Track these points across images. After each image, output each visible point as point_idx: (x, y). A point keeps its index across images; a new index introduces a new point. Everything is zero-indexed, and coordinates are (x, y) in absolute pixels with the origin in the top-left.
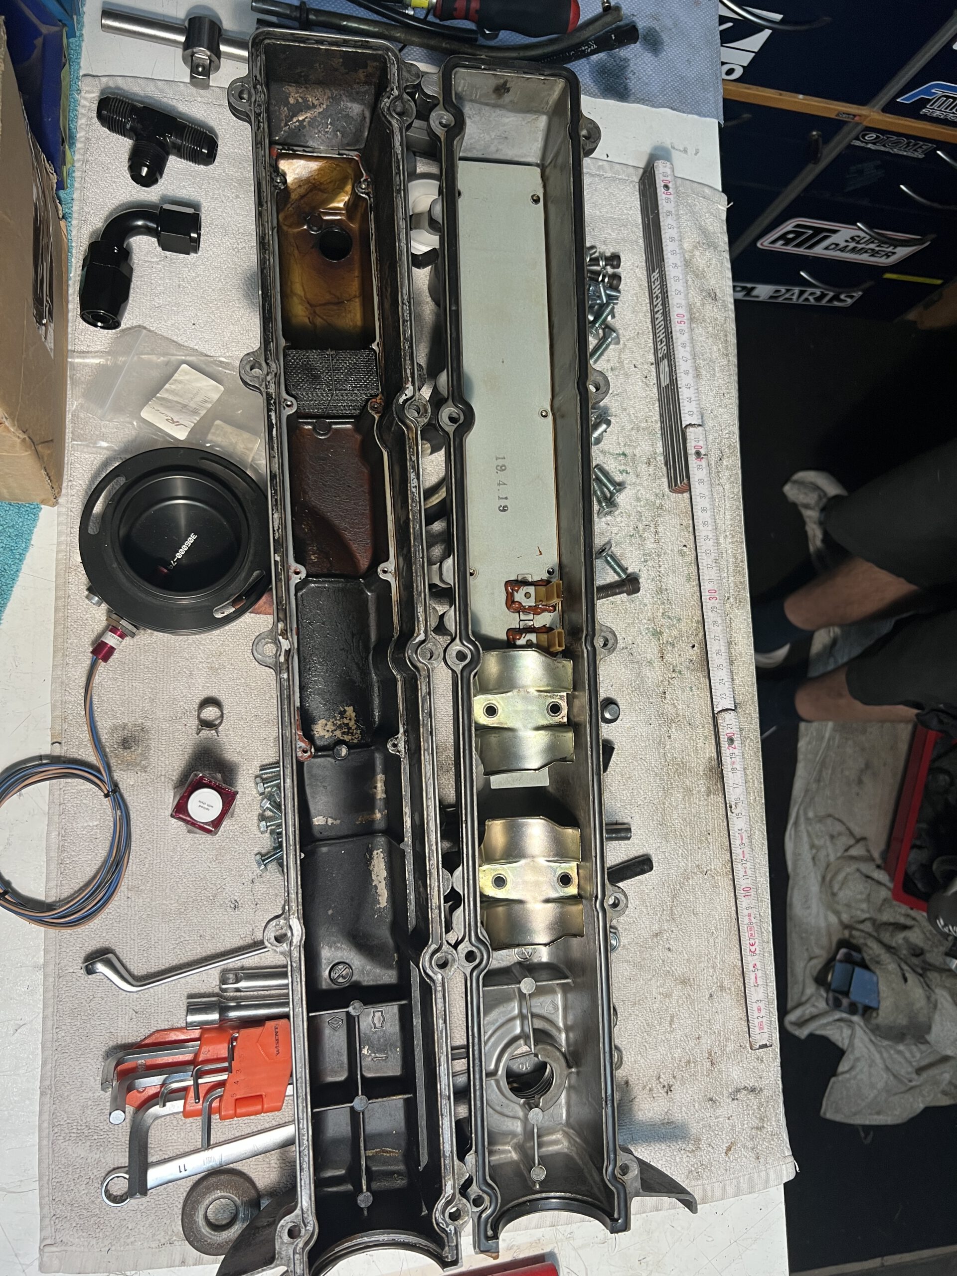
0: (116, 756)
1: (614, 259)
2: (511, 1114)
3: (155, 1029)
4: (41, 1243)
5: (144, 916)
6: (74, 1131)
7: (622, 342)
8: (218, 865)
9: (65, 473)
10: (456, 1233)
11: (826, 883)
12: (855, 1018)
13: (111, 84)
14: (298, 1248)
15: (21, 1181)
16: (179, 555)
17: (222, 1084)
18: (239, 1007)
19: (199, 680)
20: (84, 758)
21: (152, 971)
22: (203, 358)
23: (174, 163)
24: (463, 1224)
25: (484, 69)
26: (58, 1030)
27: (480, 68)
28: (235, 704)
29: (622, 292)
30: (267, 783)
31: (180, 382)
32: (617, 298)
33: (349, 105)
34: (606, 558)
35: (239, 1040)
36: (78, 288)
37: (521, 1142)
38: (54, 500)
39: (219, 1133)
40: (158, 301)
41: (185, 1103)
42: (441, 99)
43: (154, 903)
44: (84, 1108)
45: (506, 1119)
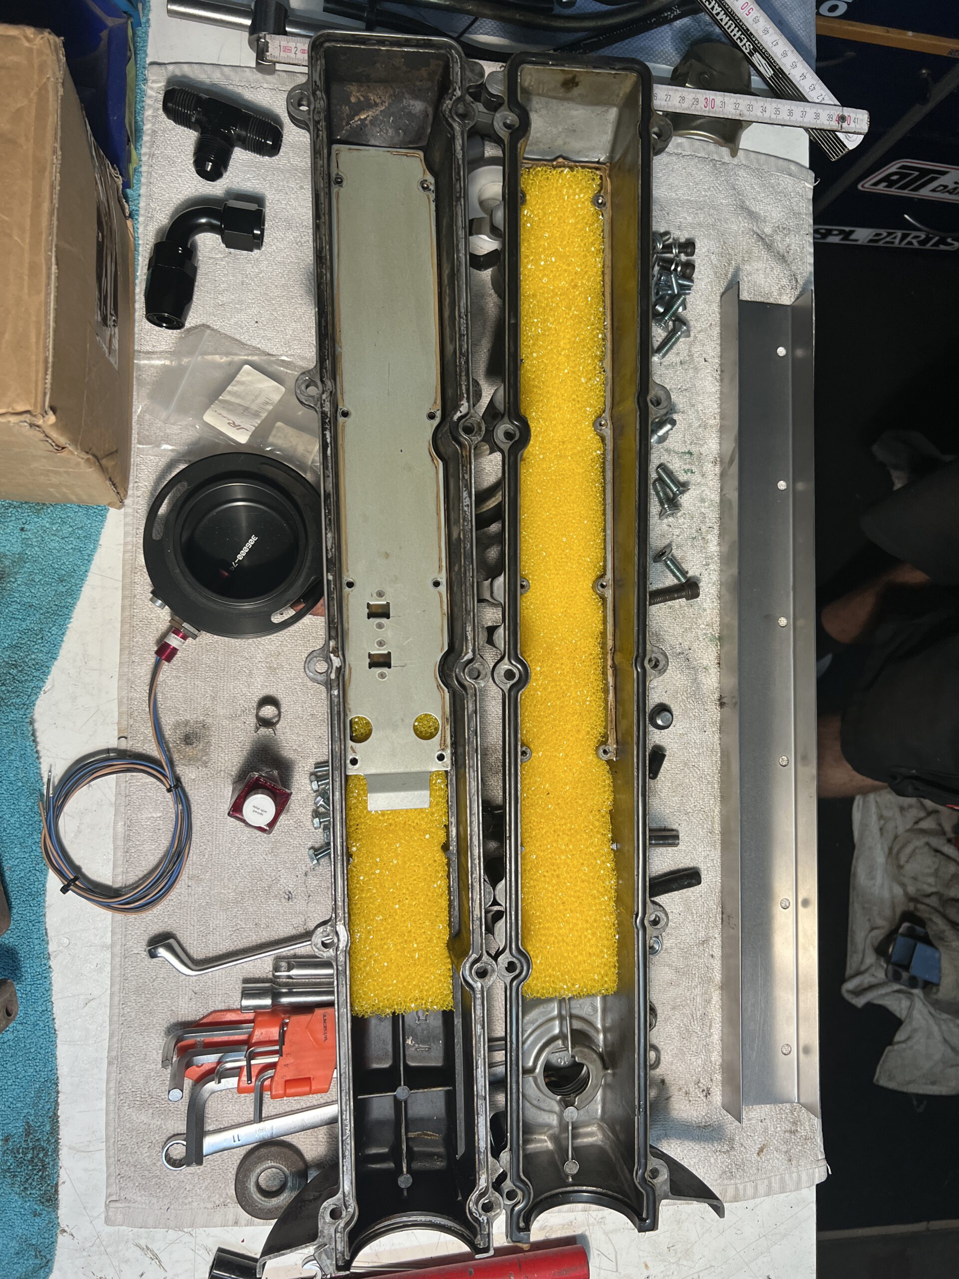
0: (179, 751)
1: (689, 246)
2: (547, 1108)
3: (212, 1009)
4: (107, 1198)
5: (203, 904)
6: (138, 1099)
7: (692, 334)
8: (274, 858)
9: (131, 474)
10: (488, 1222)
11: (893, 854)
12: (916, 991)
13: (178, 72)
14: (340, 1227)
15: (90, 1141)
16: (240, 557)
17: (273, 1066)
18: (290, 994)
19: (258, 680)
20: (148, 753)
21: (211, 955)
22: (265, 358)
23: (240, 156)
24: (495, 1215)
25: (552, 65)
26: (124, 1006)
27: (548, 64)
28: (292, 703)
29: (695, 280)
30: (321, 781)
31: (242, 383)
32: (689, 288)
33: (412, 102)
34: (666, 562)
35: (289, 1025)
36: (144, 287)
37: (557, 1133)
38: (121, 503)
39: (270, 1108)
40: (222, 299)
41: (239, 1080)
42: (506, 99)
43: (213, 892)
44: (147, 1078)
45: (542, 1112)
